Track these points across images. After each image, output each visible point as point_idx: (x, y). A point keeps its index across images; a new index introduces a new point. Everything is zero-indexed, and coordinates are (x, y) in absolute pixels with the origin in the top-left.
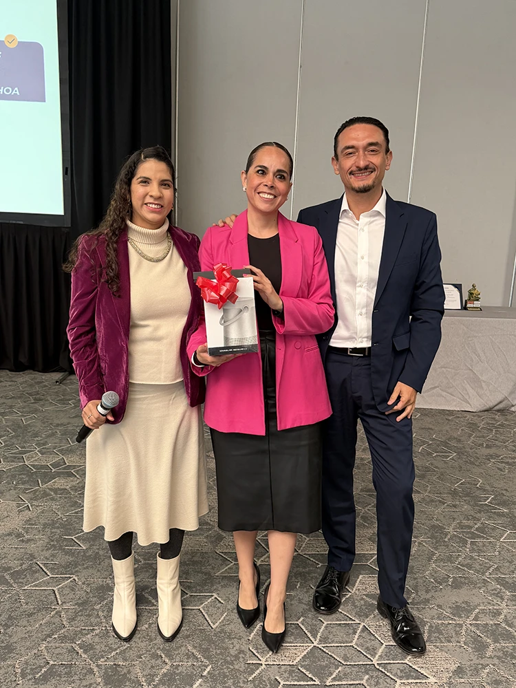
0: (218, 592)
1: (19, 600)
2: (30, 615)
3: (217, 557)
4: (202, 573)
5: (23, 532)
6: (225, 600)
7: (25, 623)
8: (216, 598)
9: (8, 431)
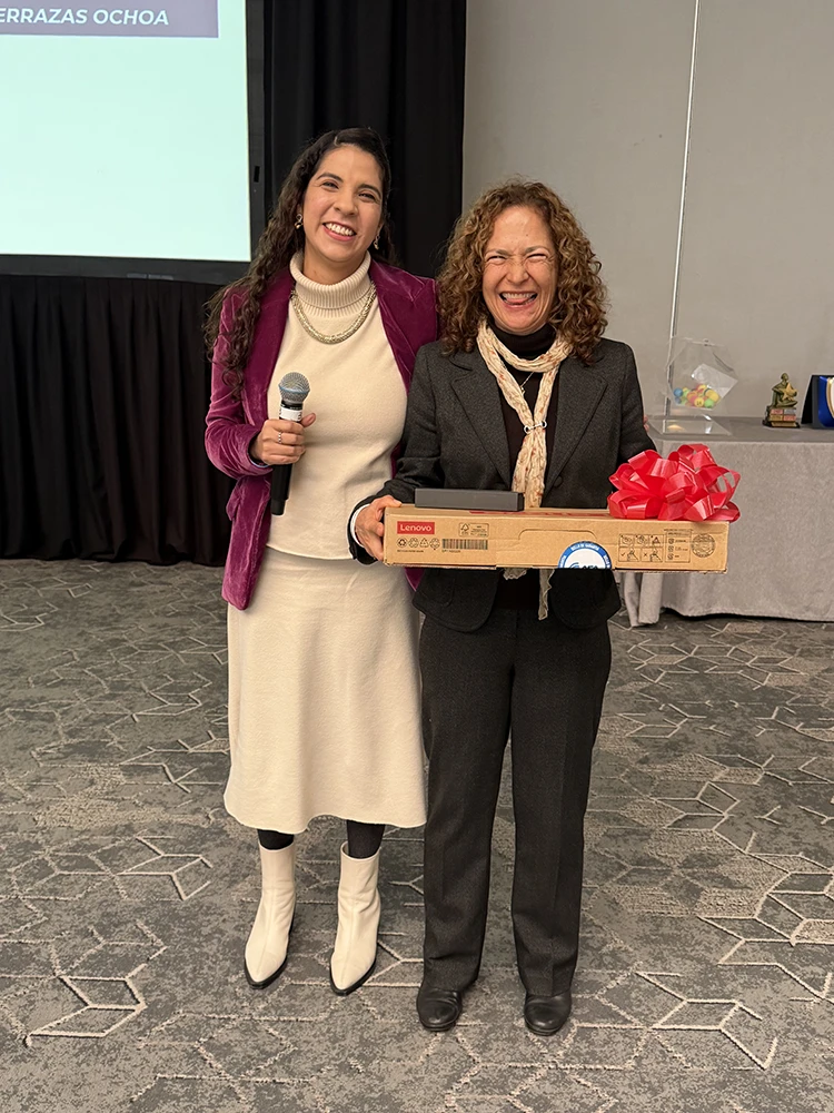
0: (741, 997)
1: (365, 1008)
2: (400, 1037)
3: (707, 929)
4: (692, 959)
5: (313, 873)
6: (761, 1013)
7: (396, 1053)
8: (741, 1008)
9: (199, 679)
